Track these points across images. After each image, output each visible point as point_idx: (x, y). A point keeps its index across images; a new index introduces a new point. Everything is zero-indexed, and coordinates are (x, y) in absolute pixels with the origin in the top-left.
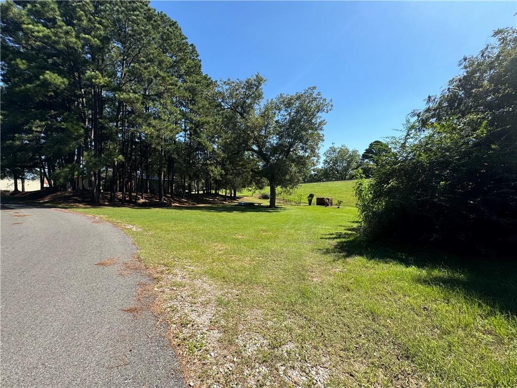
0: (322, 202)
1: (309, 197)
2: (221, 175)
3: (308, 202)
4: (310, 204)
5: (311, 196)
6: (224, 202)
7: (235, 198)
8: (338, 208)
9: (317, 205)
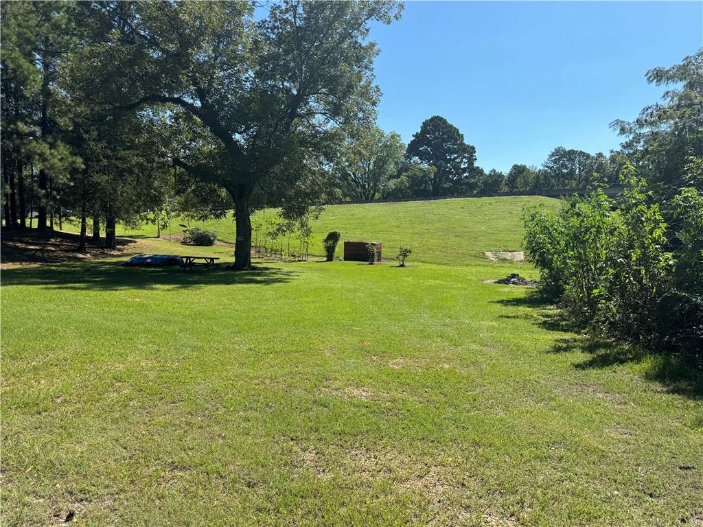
0: (360, 253)
1: (326, 241)
2: (74, 171)
3: (325, 253)
4: (330, 258)
5: (333, 237)
6: (81, 256)
7: (112, 241)
8: (402, 266)
9: (346, 259)
